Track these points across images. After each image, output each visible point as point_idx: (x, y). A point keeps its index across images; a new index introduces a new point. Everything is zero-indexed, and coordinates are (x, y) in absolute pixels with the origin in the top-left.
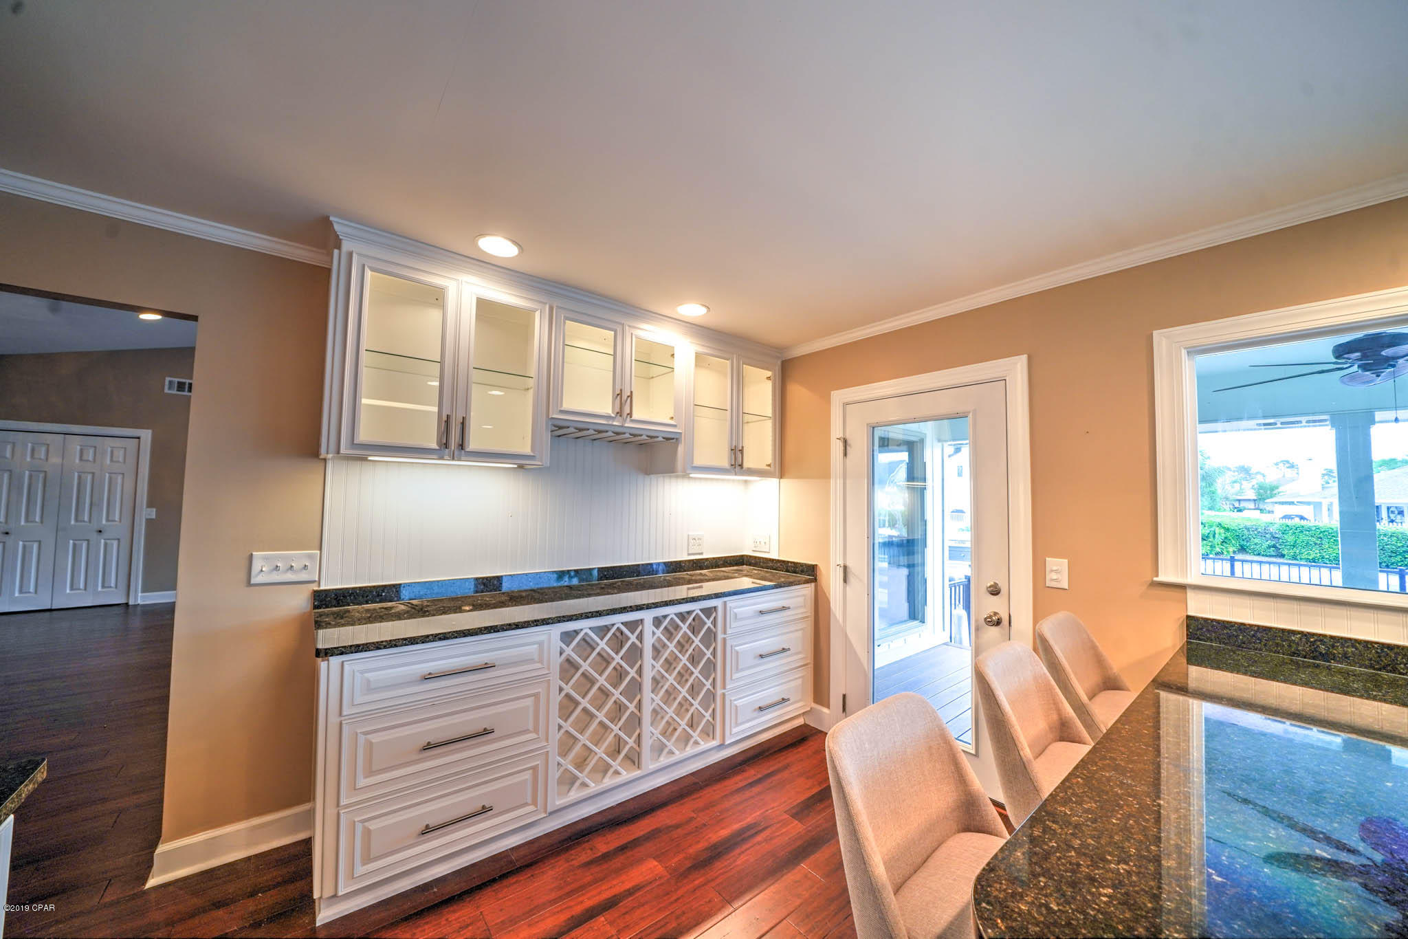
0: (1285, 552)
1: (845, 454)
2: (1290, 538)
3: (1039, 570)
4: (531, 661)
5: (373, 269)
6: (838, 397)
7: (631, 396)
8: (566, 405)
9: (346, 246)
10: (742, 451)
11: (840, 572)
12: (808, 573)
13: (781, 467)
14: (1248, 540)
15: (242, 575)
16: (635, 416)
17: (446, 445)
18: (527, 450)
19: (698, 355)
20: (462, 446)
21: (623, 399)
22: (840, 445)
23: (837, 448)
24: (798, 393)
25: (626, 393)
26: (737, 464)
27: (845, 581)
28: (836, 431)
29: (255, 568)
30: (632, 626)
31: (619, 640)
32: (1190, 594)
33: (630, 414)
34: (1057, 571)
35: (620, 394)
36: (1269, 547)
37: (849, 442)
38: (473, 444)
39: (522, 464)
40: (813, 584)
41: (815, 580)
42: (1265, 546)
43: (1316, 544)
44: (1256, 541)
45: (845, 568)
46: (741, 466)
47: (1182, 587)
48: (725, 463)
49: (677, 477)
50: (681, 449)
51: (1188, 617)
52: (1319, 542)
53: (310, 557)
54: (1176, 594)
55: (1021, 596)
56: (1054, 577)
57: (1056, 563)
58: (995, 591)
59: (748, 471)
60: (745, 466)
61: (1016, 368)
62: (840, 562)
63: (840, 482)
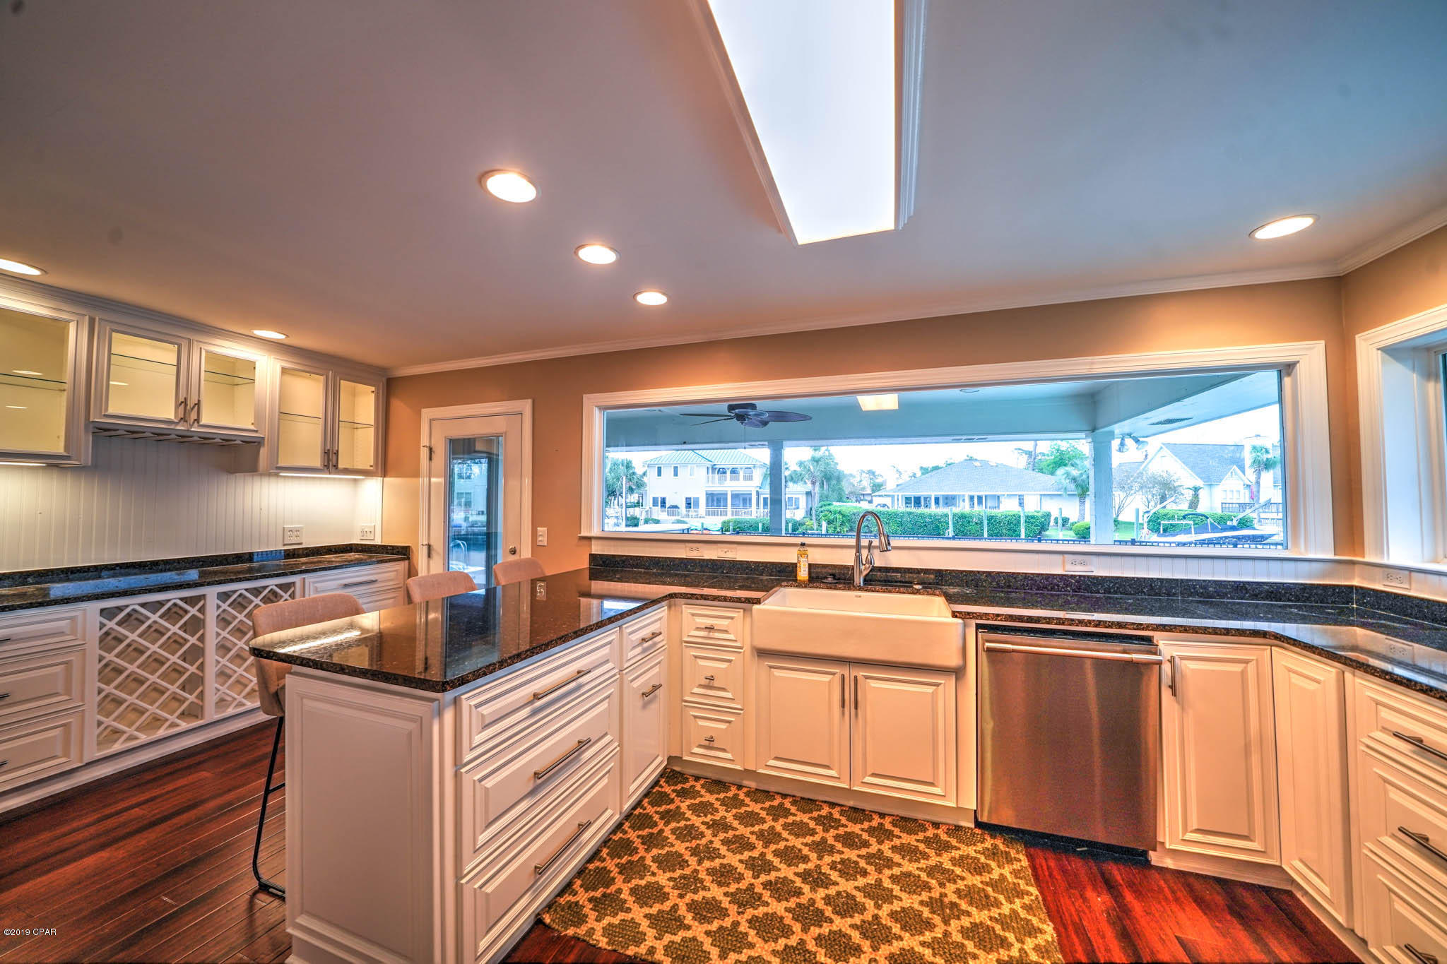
1: (430, 459)
3: (534, 534)
4: (62, 633)
6: (427, 413)
7: (198, 404)
8: (111, 411)
10: (337, 453)
11: (425, 549)
12: (402, 553)
13: (384, 466)
16: (203, 422)
18: (60, 449)
19: (284, 371)
21: (189, 407)
22: (427, 452)
23: (424, 453)
24: (399, 407)
25: (191, 403)
26: (330, 462)
27: (429, 556)
28: (425, 441)
30: (191, 601)
31: (174, 614)
32: (593, 542)
33: (197, 420)
34: (542, 535)
35: (185, 402)
37: (434, 449)
40: (407, 562)
41: (408, 558)
45: (429, 546)
46: (336, 466)
47: (589, 539)
48: (317, 462)
49: (261, 475)
50: (263, 452)
51: (591, 555)
54: (587, 542)
55: (526, 553)
56: (540, 539)
57: (542, 530)
58: (513, 552)
59: (347, 471)
60: (341, 466)
61: (526, 406)
62: (427, 543)
63: (426, 480)
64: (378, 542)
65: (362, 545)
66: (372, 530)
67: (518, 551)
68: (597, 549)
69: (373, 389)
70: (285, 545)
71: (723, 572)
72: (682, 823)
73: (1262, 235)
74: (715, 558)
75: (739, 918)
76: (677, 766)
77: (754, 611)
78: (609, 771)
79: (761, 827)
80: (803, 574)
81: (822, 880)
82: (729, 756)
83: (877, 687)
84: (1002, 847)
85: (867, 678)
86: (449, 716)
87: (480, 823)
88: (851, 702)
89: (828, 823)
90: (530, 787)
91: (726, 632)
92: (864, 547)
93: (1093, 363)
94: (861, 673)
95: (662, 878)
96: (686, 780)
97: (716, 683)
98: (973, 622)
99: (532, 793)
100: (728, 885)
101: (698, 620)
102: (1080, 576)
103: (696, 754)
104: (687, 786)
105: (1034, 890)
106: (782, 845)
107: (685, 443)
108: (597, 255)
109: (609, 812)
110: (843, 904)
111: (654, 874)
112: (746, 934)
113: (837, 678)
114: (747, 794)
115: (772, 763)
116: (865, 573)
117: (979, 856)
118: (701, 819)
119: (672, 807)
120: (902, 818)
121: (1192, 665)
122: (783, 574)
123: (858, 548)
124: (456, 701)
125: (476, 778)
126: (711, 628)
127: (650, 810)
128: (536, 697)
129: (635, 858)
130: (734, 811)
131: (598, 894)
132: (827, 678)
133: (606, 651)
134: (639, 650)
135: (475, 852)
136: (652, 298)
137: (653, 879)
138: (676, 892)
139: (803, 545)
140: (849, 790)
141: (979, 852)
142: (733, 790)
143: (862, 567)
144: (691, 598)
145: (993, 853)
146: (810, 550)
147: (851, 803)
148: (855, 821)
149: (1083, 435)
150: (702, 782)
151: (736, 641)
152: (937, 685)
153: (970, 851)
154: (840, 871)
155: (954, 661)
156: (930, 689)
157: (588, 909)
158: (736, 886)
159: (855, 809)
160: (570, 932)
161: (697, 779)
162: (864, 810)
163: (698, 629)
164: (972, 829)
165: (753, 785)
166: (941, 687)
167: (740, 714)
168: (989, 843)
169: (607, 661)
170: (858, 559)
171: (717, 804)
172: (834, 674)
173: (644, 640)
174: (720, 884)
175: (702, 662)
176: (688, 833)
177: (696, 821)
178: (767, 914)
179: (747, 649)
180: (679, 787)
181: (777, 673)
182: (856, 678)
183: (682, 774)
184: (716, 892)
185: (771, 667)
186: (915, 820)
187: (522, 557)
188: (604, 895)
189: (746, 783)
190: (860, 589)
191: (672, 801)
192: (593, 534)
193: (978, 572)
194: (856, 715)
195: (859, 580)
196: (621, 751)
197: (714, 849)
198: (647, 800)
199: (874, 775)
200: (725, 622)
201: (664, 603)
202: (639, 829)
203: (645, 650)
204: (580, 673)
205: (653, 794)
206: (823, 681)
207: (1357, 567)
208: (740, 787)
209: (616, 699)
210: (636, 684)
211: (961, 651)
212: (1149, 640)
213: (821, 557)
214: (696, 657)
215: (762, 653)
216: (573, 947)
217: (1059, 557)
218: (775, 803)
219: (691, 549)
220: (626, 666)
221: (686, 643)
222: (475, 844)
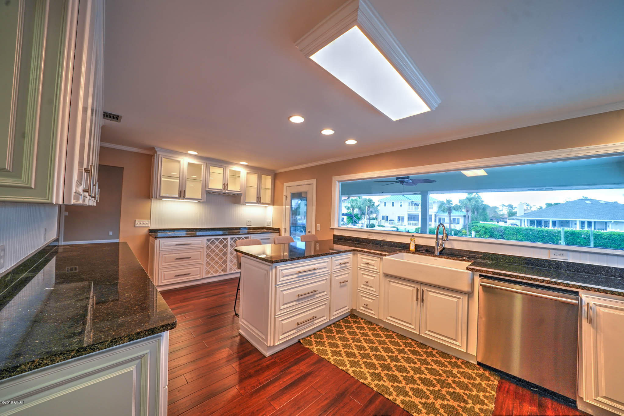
0: (505, 237)
1: (286, 200)
2: (507, 232)
3: (316, 226)
4: (200, 244)
5: (164, 158)
6: (286, 184)
7: (227, 184)
8: (210, 187)
9: (158, 153)
10: (260, 198)
12: (277, 230)
13: (273, 202)
14: (493, 233)
15: (133, 224)
16: (228, 189)
17: (180, 197)
18: (200, 198)
19: (247, 173)
20: (184, 197)
21: (225, 185)
22: (285, 197)
24: (278, 183)
25: (226, 184)
26: (259, 201)
27: (285, 232)
28: (285, 194)
29: (137, 223)
30: (225, 239)
31: (221, 242)
32: (335, 230)
33: (227, 189)
35: (224, 184)
36: (500, 235)
37: (287, 196)
38: (187, 196)
39: (199, 201)
40: (279, 233)
41: (279, 232)
42: (499, 235)
43: (515, 234)
44: (496, 233)
45: (285, 229)
46: (260, 202)
48: (255, 201)
49: (242, 205)
50: (242, 197)
51: (334, 235)
52: (516, 234)
53: (148, 221)
54: (333, 230)
55: (313, 233)
56: (318, 228)
57: (318, 225)
58: (309, 232)
59: (263, 203)
60: (261, 202)
61: (314, 181)
62: (284, 227)
63: (285, 207)
64: (271, 226)
65: (267, 227)
66: (270, 223)
67: (311, 232)
68: (336, 233)
69: (271, 177)
70: (247, 226)
72: (352, 330)
74: (378, 239)
75: (361, 360)
76: (355, 313)
77: (383, 259)
78: (325, 304)
79: (380, 339)
80: (412, 248)
81: (396, 360)
82: (373, 312)
83: (432, 295)
84: (487, 375)
85: (428, 291)
86: (274, 270)
87: (281, 303)
88: (421, 299)
89: (407, 345)
90: (297, 298)
91: (373, 266)
92: (440, 239)
94: (425, 289)
95: (339, 343)
96: (358, 319)
97: (369, 284)
98: (478, 273)
99: (297, 300)
100: (361, 351)
101: (364, 260)
102: (558, 261)
103: (361, 309)
104: (357, 320)
105: (494, 393)
106: (386, 346)
107: (383, 193)
108: (328, 132)
109: (325, 318)
110: (401, 369)
111: (337, 341)
112: (361, 365)
113: (416, 288)
114: (379, 328)
115: (389, 318)
116: (439, 250)
117: (473, 374)
118: (359, 331)
119: (350, 325)
120: (442, 352)
121: (603, 310)
122: (405, 247)
123: (437, 239)
124: (276, 267)
125: (281, 290)
126: (368, 264)
127: (342, 324)
128: (299, 272)
129: (332, 335)
130: (372, 332)
131: (318, 340)
132: (411, 289)
133: (325, 264)
134: (339, 267)
135: (280, 310)
136: (351, 142)
137: (336, 342)
138: (342, 347)
139: (413, 236)
140: (419, 335)
141: (474, 373)
142: (374, 326)
143: (439, 247)
144: (361, 252)
145: (481, 376)
146: (416, 239)
147: (421, 342)
148: (420, 348)
150: (364, 320)
151: (377, 269)
152: (459, 298)
153: (470, 372)
154: (405, 360)
155: (466, 289)
156: (456, 300)
157: (314, 343)
158: (363, 352)
159: (422, 344)
160: (307, 346)
161: (362, 319)
162: (426, 345)
163: (363, 263)
164: (475, 365)
165: (383, 326)
166: (461, 299)
167: (377, 297)
168: (481, 371)
169: (326, 268)
170: (437, 244)
171: (366, 328)
172: (414, 287)
173: (341, 264)
174: (358, 350)
175: (364, 276)
176: (353, 333)
177: (357, 331)
178: (371, 362)
179: (381, 272)
180: (354, 320)
181: (392, 284)
182: (423, 291)
183: (357, 316)
184: (356, 351)
185: (390, 281)
186: (448, 355)
188: (320, 341)
189: (380, 324)
190: (436, 256)
191: (351, 323)
192: (335, 227)
193: (498, 254)
194: (423, 305)
195: (437, 253)
196: (330, 299)
197: (360, 340)
198: (341, 321)
199: (429, 331)
200: (373, 262)
201: (352, 252)
202: (336, 328)
203: (341, 268)
204: (315, 269)
205: (345, 319)
206: (410, 289)
208: (377, 325)
209: (329, 280)
210: (337, 278)
211: (470, 285)
212: (577, 293)
213: (421, 242)
214: (363, 274)
215: (387, 275)
216: (307, 350)
217: (547, 251)
218: (389, 334)
219: (369, 235)
220: (333, 271)
221: (359, 268)
222: (280, 308)
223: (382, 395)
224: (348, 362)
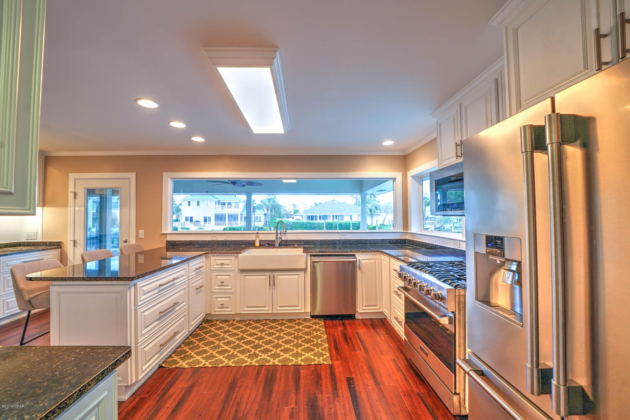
1: (75, 198)
3: (137, 233)
6: (73, 176)
11: (72, 243)
12: (56, 245)
13: (44, 202)
22: (73, 195)
23: (71, 196)
27: (74, 246)
28: (71, 189)
32: (168, 236)
34: (141, 234)
37: (77, 193)
41: (61, 248)
45: (74, 241)
47: (166, 234)
51: (167, 241)
54: (165, 236)
55: (133, 241)
57: (141, 231)
58: (126, 242)
61: (133, 176)
62: (72, 239)
63: (72, 209)
64: (40, 240)
65: (28, 242)
66: (36, 235)
67: (128, 241)
68: (170, 238)
71: (226, 245)
72: (212, 333)
73: (384, 143)
74: (223, 240)
75: (234, 352)
76: (209, 318)
77: (239, 257)
78: (184, 316)
79: (242, 329)
80: (257, 244)
81: (262, 338)
82: (230, 309)
83: (281, 278)
84: (317, 321)
85: (277, 275)
86: (133, 290)
87: (143, 327)
88: (272, 283)
89: (264, 325)
90: (159, 317)
91: (228, 265)
92: (279, 233)
93: (347, 174)
95: (206, 348)
96: (213, 321)
97: (224, 284)
98: (309, 254)
99: (159, 319)
100: (230, 345)
101: (218, 261)
102: (343, 240)
103: (217, 311)
104: (213, 323)
105: (324, 329)
106: (249, 332)
107: (207, 192)
108: (178, 125)
109: (184, 331)
110: (268, 342)
111: (203, 348)
112: (237, 355)
113: (268, 276)
114: (236, 322)
115: (246, 309)
116: (279, 242)
117: (310, 324)
118: (219, 331)
119: (208, 330)
120: (289, 320)
121: (364, 261)
122: (250, 244)
123: (277, 234)
124: (135, 285)
125: (142, 311)
126: (222, 264)
127: (199, 332)
128: (161, 285)
129: (195, 345)
130: (232, 327)
131: (182, 356)
132: (264, 277)
133: (183, 272)
134: (195, 273)
135: (142, 336)
136: (198, 139)
137: (203, 349)
138: (212, 350)
139: (257, 233)
140: (272, 313)
141: (311, 324)
142: (231, 322)
143: (278, 240)
144: (214, 254)
145: (315, 323)
146: (260, 235)
147: (273, 318)
148: (274, 323)
149: (358, 194)
150: (219, 321)
151: (232, 268)
152: (299, 275)
153: (308, 324)
154: (268, 335)
155: (303, 266)
156: (297, 277)
157: (179, 360)
158: (233, 345)
159: (274, 320)
160: (174, 366)
161: (217, 321)
162: (277, 320)
163: (217, 265)
164: (309, 319)
165: (239, 319)
166: (300, 275)
167: (233, 294)
168: (314, 321)
169: (183, 276)
170: (277, 237)
171: (225, 326)
172: (267, 275)
173: (197, 269)
174: (227, 346)
175: (219, 277)
176: (216, 335)
177: (218, 332)
178: (243, 349)
179: (236, 270)
180: (210, 324)
181: (247, 277)
182: (274, 275)
183: (211, 320)
184: (226, 347)
185: (245, 276)
186: (293, 319)
187: (130, 244)
188: (185, 356)
189: (236, 319)
190: (277, 248)
191: (208, 328)
192: (168, 232)
193: (315, 240)
194: (274, 288)
195: (277, 245)
196: (189, 308)
197: (225, 338)
198: (197, 329)
199: (280, 307)
200: (228, 261)
201: (204, 256)
202: (195, 338)
203: (197, 273)
204: (175, 279)
205: (200, 327)
206: (263, 278)
207: (408, 234)
208: (234, 320)
209: (187, 289)
210: (194, 285)
211: (305, 263)
212: (354, 255)
213: (263, 238)
214: (217, 275)
215: (242, 271)
216: (175, 370)
218: (247, 323)
219: (213, 237)
220: (190, 278)
221: (213, 270)
222: (141, 333)
223: (264, 365)
224: (225, 358)
